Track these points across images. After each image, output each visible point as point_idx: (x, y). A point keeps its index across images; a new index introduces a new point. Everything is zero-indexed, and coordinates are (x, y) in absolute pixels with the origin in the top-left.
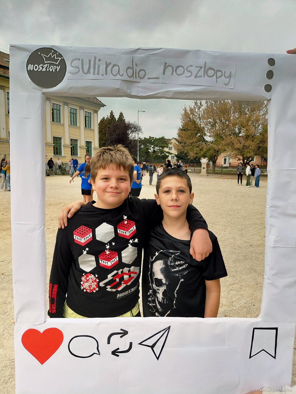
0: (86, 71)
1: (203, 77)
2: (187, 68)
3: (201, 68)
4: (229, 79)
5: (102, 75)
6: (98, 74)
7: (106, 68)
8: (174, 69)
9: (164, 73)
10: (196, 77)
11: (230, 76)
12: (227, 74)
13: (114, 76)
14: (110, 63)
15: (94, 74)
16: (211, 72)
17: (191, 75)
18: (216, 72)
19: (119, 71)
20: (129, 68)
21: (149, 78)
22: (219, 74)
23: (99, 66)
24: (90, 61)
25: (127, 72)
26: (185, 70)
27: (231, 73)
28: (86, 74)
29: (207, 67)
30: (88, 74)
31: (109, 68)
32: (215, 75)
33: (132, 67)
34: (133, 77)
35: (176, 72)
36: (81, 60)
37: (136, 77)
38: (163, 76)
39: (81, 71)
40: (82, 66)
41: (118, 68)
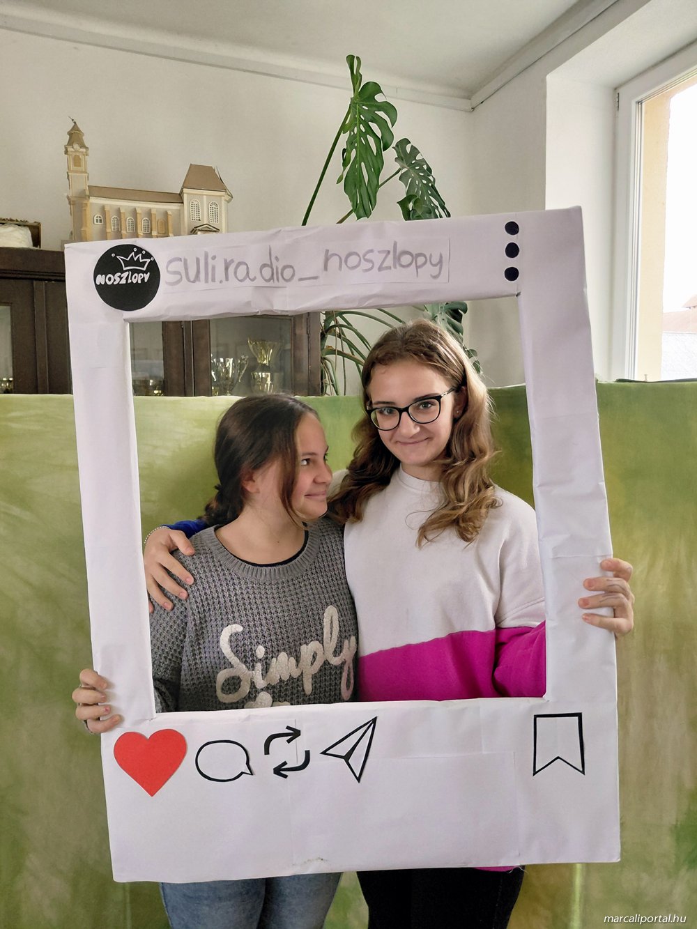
0: (192, 277)
1: (392, 268)
2: (364, 256)
3: (389, 252)
4: (439, 266)
5: (221, 282)
6: (213, 280)
7: (226, 269)
8: (343, 259)
9: (326, 268)
10: (380, 269)
11: (440, 262)
12: (435, 260)
13: (241, 281)
14: (232, 261)
15: (207, 281)
16: (406, 259)
17: (372, 268)
18: (415, 257)
19: (248, 273)
20: (264, 266)
21: (301, 279)
22: (421, 260)
23: (214, 268)
24: (198, 260)
25: (261, 272)
26: (362, 260)
27: (441, 257)
28: (193, 282)
29: (398, 251)
30: (197, 282)
31: (231, 270)
32: (414, 263)
33: (269, 263)
34: (273, 279)
35: (346, 265)
36: (183, 260)
37: (278, 279)
38: (325, 272)
39: (184, 278)
40: (186, 269)
41: (245, 267)
